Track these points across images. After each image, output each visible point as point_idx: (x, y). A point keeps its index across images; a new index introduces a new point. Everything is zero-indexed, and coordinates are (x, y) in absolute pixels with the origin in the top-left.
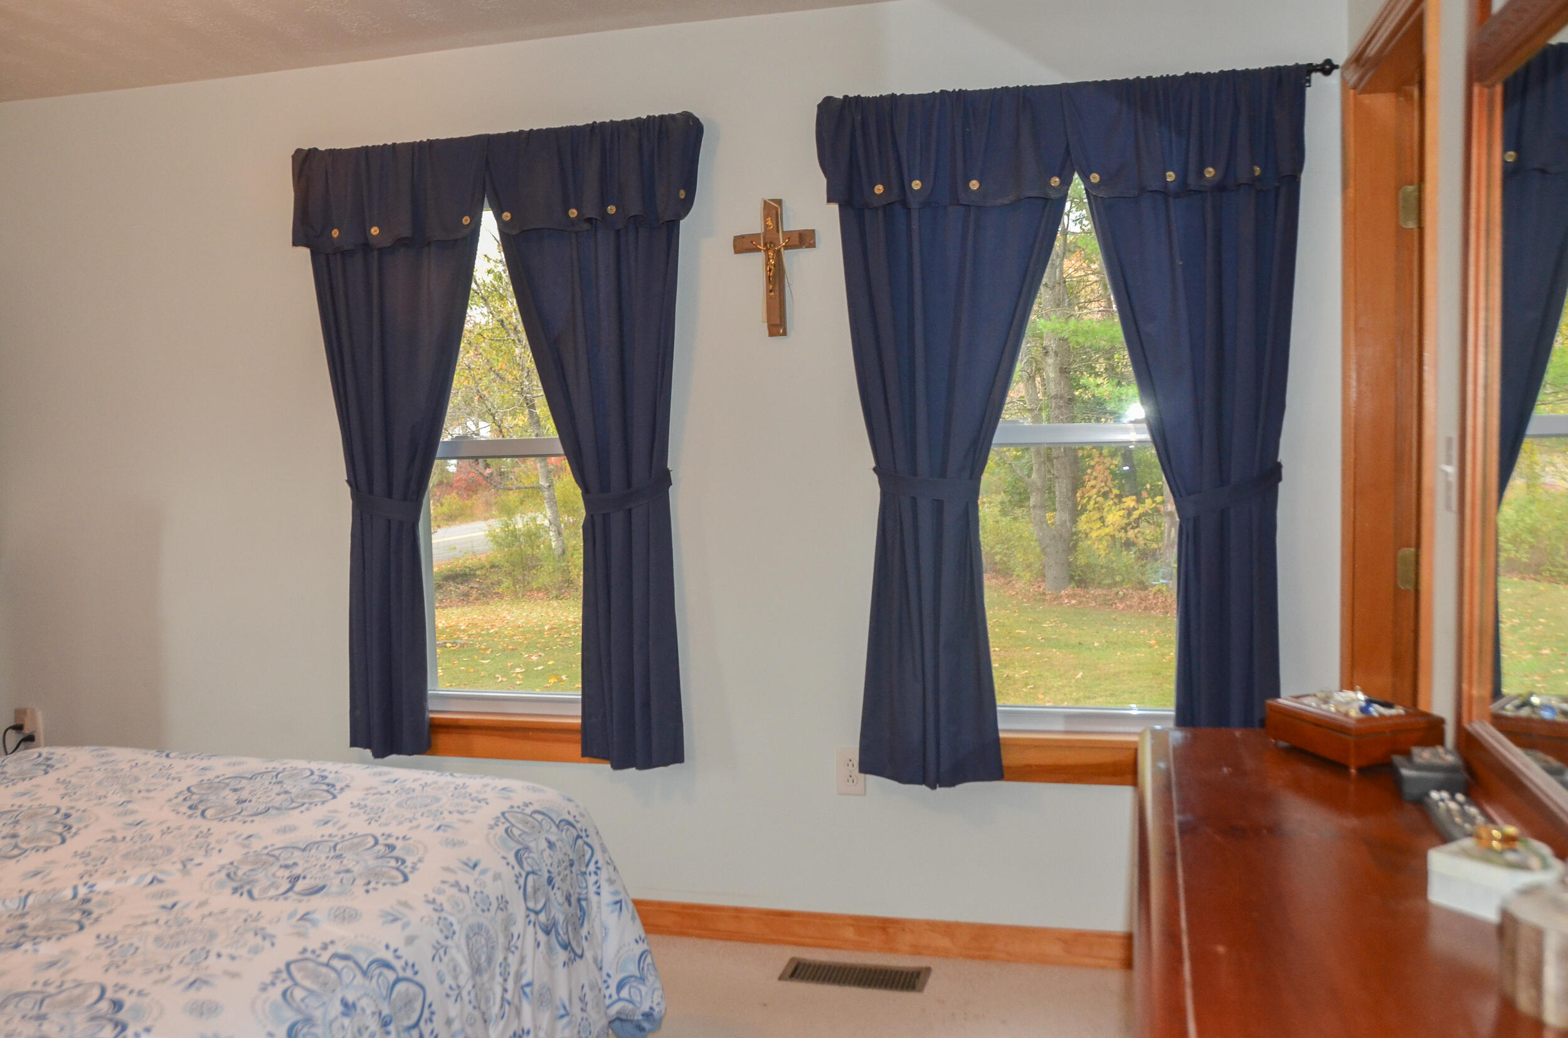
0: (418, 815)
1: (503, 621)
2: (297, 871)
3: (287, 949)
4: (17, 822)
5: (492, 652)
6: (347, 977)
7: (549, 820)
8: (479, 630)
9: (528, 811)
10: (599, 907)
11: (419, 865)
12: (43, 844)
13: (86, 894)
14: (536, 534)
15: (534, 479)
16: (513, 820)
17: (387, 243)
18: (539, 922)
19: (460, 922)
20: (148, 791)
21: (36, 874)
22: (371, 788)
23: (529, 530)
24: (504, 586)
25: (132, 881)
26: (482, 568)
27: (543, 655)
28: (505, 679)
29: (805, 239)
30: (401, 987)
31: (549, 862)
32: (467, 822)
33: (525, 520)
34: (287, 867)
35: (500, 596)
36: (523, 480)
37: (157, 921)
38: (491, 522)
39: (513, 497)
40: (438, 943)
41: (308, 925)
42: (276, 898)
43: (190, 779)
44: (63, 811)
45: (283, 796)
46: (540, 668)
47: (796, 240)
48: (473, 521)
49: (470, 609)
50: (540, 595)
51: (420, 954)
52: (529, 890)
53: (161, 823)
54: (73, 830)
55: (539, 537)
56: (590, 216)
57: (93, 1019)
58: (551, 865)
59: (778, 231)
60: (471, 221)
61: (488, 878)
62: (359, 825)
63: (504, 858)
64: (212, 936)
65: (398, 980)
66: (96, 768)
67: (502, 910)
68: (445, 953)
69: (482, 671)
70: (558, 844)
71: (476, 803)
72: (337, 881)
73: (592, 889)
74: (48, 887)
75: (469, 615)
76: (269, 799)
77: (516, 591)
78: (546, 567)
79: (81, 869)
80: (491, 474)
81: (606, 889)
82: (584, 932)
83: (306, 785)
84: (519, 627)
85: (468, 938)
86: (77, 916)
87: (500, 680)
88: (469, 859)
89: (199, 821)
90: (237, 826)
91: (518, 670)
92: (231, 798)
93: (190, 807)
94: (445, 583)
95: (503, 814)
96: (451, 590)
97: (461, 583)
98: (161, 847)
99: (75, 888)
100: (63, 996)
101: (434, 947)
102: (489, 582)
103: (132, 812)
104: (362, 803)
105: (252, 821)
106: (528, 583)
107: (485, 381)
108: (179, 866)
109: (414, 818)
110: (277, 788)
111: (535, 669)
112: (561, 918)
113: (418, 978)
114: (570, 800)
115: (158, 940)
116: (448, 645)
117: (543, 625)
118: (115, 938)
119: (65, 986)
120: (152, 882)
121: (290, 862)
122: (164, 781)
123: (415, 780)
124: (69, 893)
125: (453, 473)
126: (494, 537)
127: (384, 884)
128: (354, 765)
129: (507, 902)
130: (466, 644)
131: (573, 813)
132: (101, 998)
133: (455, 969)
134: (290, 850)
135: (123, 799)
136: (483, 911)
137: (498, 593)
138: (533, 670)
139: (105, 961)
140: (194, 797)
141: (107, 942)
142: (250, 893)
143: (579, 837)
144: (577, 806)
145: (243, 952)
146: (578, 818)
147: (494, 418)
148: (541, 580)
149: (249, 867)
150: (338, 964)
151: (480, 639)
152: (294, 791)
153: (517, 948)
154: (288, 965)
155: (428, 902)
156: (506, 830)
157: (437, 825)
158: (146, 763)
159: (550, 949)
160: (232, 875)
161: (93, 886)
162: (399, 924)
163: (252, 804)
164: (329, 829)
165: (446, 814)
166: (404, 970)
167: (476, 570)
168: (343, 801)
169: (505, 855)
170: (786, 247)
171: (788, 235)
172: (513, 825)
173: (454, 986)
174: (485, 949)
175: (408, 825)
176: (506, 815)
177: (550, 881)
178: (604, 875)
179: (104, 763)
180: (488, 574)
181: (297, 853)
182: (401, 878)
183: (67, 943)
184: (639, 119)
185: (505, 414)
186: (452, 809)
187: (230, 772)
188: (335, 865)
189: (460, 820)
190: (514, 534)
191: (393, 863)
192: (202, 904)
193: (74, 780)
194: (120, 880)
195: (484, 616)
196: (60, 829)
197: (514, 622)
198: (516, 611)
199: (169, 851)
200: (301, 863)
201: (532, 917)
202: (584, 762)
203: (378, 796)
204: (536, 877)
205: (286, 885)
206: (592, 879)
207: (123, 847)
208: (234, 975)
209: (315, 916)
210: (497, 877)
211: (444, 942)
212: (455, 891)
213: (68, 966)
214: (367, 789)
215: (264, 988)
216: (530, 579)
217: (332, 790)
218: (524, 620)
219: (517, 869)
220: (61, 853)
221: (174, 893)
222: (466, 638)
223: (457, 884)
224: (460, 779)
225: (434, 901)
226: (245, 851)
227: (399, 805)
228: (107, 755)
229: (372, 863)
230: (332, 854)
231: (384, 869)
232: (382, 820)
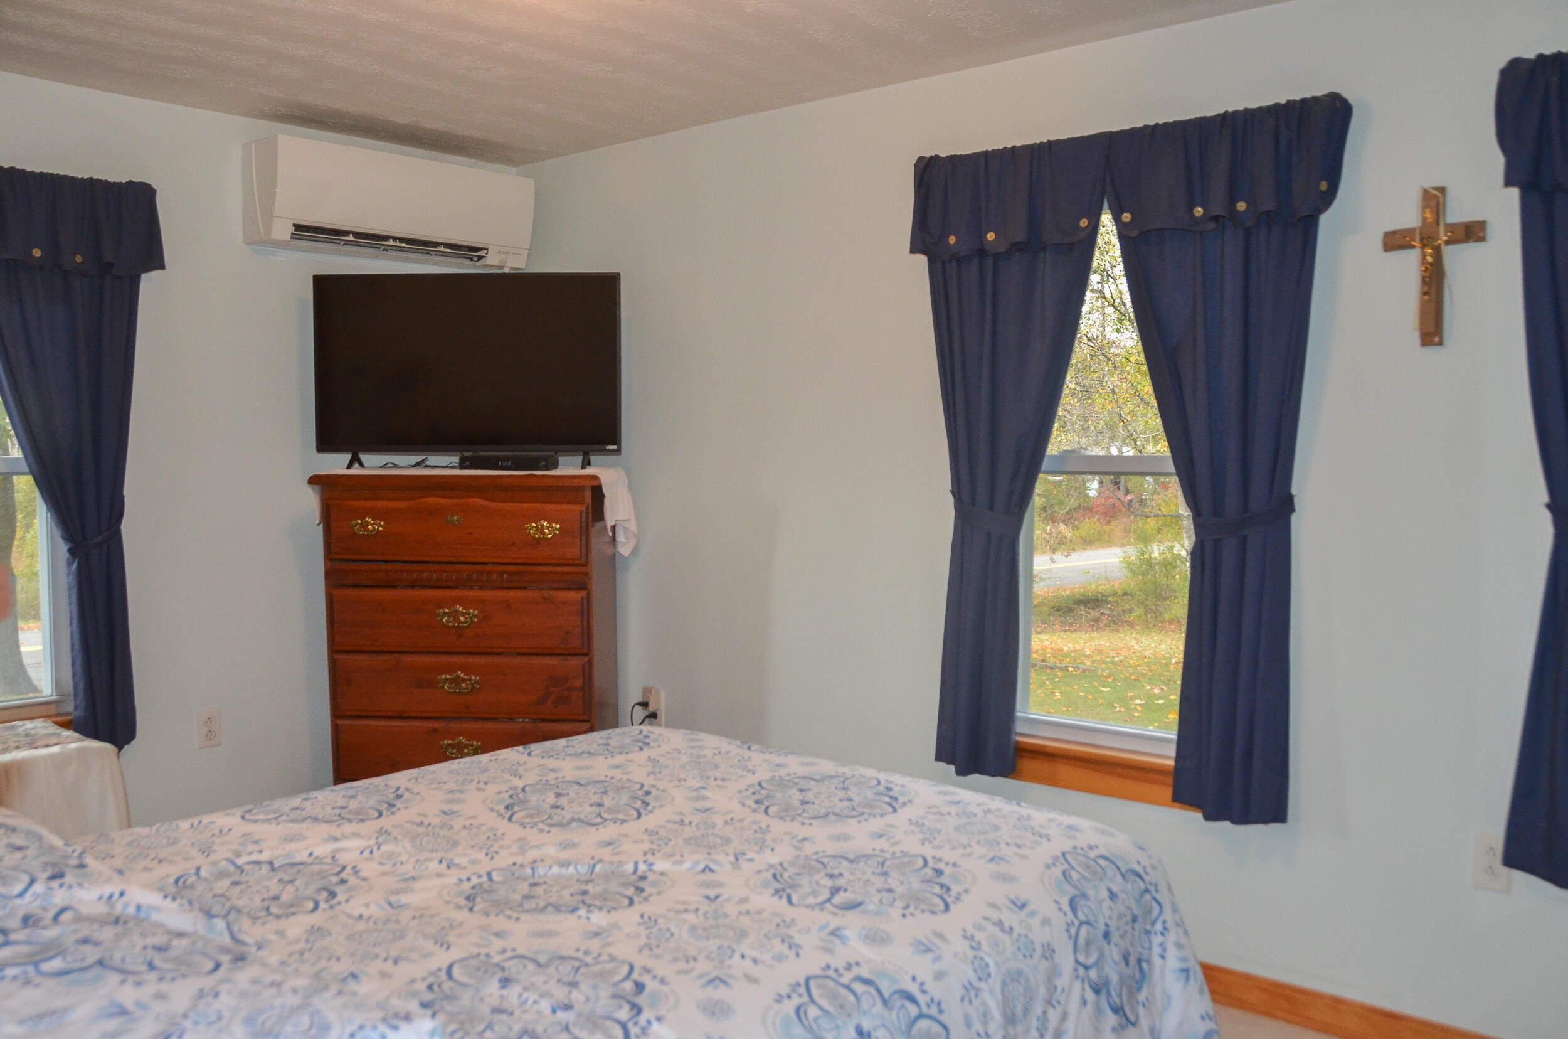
0: (973, 843)
1: (1130, 650)
2: (840, 882)
3: (811, 963)
4: (605, 792)
5: (1113, 680)
6: (865, 1003)
7: (1114, 867)
8: (1103, 657)
9: (1092, 854)
10: (1163, 971)
11: (964, 897)
12: (621, 816)
13: (644, 872)
14: (1172, 564)
15: (1173, 507)
16: (1073, 862)
17: (1002, 249)
18: (1089, 980)
19: (997, 965)
20: (723, 780)
21: (609, 844)
22: (934, 807)
23: (1165, 559)
24: (1134, 614)
25: (687, 865)
26: (1114, 595)
27: (1165, 688)
28: (1123, 710)
29: (1473, 232)
30: (923, 1024)
31: (1107, 913)
32: (1023, 857)
33: (1162, 548)
34: (831, 876)
35: (1131, 625)
36: (1162, 508)
37: (697, 910)
38: (1126, 549)
39: (1151, 524)
40: (970, 983)
41: (837, 941)
42: (812, 907)
43: (763, 774)
44: (645, 788)
45: (845, 803)
46: (1161, 702)
47: (1461, 233)
48: (1109, 546)
49: (1098, 635)
50: (1173, 627)
51: (949, 992)
52: (1081, 941)
53: (727, 813)
54: (650, 808)
55: (1175, 567)
56: (1217, 213)
57: (615, 996)
58: (1110, 918)
59: (1438, 224)
60: (1089, 223)
61: (1035, 922)
62: (912, 844)
63: (1057, 902)
64: (743, 934)
65: (921, 1016)
66: (683, 751)
67: (1046, 958)
68: (976, 996)
69: (1101, 698)
70: (1122, 896)
71: (1037, 838)
72: (876, 899)
73: (1156, 950)
74: (615, 859)
75: (1097, 641)
76: (831, 804)
77: (1147, 621)
78: (1180, 598)
79: (647, 846)
80: (1131, 501)
81: (1172, 953)
82: (1142, 997)
83: (870, 794)
84: (1145, 657)
85: (1004, 983)
86: (631, 891)
87: (1118, 709)
88: (1018, 898)
89: (761, 816)
90: (795, 827)
91: (1138, 702)
92: (796, 797)
93: (757, 802)
94: (1075, 606)
95: (1064, 854)
96: (1082, 615)
97: (1093, 609)
98: (721, 837)
99: (636, 864)
100: (595, 969)
101: (965, 987)
102: (1120, 609)
103: (704, 798)
104: (921, 821)
105: (810, 824)
106: (1161, 614)
107: (1130, 405)
108: (732, 858)
109: (969, 845)
110: (841, 794)
111: (1156, 702)
112: (1114, 978)
113: (942, 1018)
114: (1142, 849)
115: (693, 929)
116: (1070, 669)
117: (1170, 658)
118: (656, 921)
119: (601, 959)
120: (703, 871)
121: (836, 872)
122: (740, 772)
123: (979, 805)
124: (630, 867)
125: (1093, 498)
126: (1129, 564)
127: (923, 911)
128: (922, 781)
129: (1053, 951)
130: (1088, 669)
131: (1143, 863)
132: (627, 977)
133: (985, 1015)
134: (840, 859)
135: (698, 785)
136: (1025, 956)
137: (1129, 622)
138: (1154, 703)
139: (643, 940)
140: (763, 792)
141: (648, 921)
142: (789, 898)
143: (1147, 891)
144: (1149, 857)
145: (767, 957)
146: (1149, 870)
147: (1136, 444)
148: (1174, 612)
149: (796, 871)
150: (858, 987)
151: (1103, 666)
152: (857, 799)
153: (1059, 1002)
154: (808, 980)
155: (965, 937)
156: (1064, 873)
157: (991, 855)
158: (727, 753)
159: (1098, 1011)
160: (778, 877)
161: (651, 864)
162: (930, 956)
163: (815, 806)
164: (882, 844)
165: (1003, 845)
166: (928, 1006)
167: (1108, 597)
168: (904, 814)
169: (1057, 898)
170: (1447, 243)
171: (1451, 228)
172: (1072, 868)
173: (982, 1032)
174: (1022, 999)
175: (961, 851)
176: (1068, 856)
177: (1107, 935)
178: (1172, 937)
179: (692, 747)
180: (1120, 601)
181: (845, 863)
182: (942, 907)
183: (616, 916)
184: (1277, 105)
185: (1147, 439)
186: (1009, 841)
187: (801, 771)
188: (879, 882)
189: (1016, 854)
190: (1149, 563)
191: (937, 890)
192: (743, 901)
193: (662, 760)
194: (676, 863)
195: (1111, 643)
196: (638, 804)
197: (1140, 652)
198: (1145, 641)
199: (728, 841)
200: (846, 874)
201: (1081, 971)
202: (1174, 807)
203: (938, 817)
204: (1090, 928)
205: (826, 895)
206: (1157, 940)
207: (688, 831)
208: (752, 980)
209: (846, 933)
210: (1046, 922)
211: (976, 983)
212: (997, 930)
213: (611, 939)
214: (929, 807)
215: (779, 999)
216: (1162, 610)
217: (894, 803)
218: (1151, 651)
219: (1070, 916)
220: (635, 828)
221: (721, 885)
222: (1089, 664)
223: (1000, 923)
224: (1025, 810)
225: (972, 938)
226: (797, 853)
227: (957, 829)
228: (698, 740)
229: (916, 885)
230: (879, 870)
231: (928, 895)
232: (936, 843)
